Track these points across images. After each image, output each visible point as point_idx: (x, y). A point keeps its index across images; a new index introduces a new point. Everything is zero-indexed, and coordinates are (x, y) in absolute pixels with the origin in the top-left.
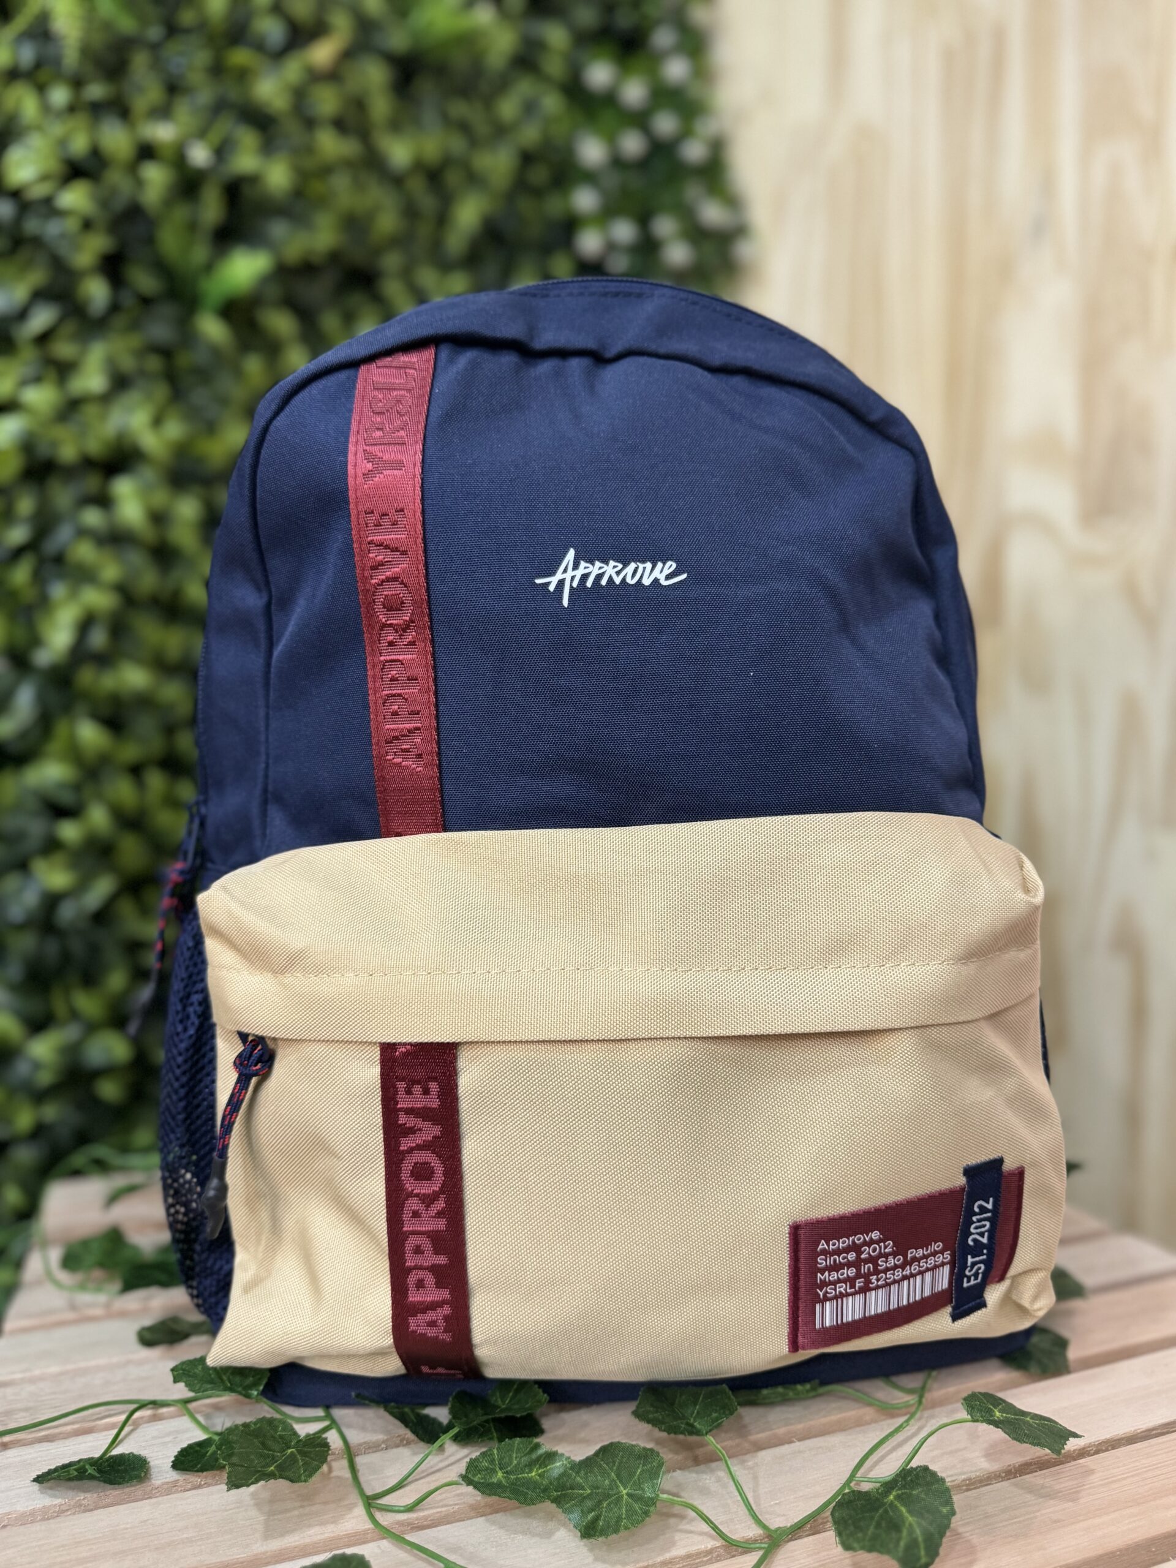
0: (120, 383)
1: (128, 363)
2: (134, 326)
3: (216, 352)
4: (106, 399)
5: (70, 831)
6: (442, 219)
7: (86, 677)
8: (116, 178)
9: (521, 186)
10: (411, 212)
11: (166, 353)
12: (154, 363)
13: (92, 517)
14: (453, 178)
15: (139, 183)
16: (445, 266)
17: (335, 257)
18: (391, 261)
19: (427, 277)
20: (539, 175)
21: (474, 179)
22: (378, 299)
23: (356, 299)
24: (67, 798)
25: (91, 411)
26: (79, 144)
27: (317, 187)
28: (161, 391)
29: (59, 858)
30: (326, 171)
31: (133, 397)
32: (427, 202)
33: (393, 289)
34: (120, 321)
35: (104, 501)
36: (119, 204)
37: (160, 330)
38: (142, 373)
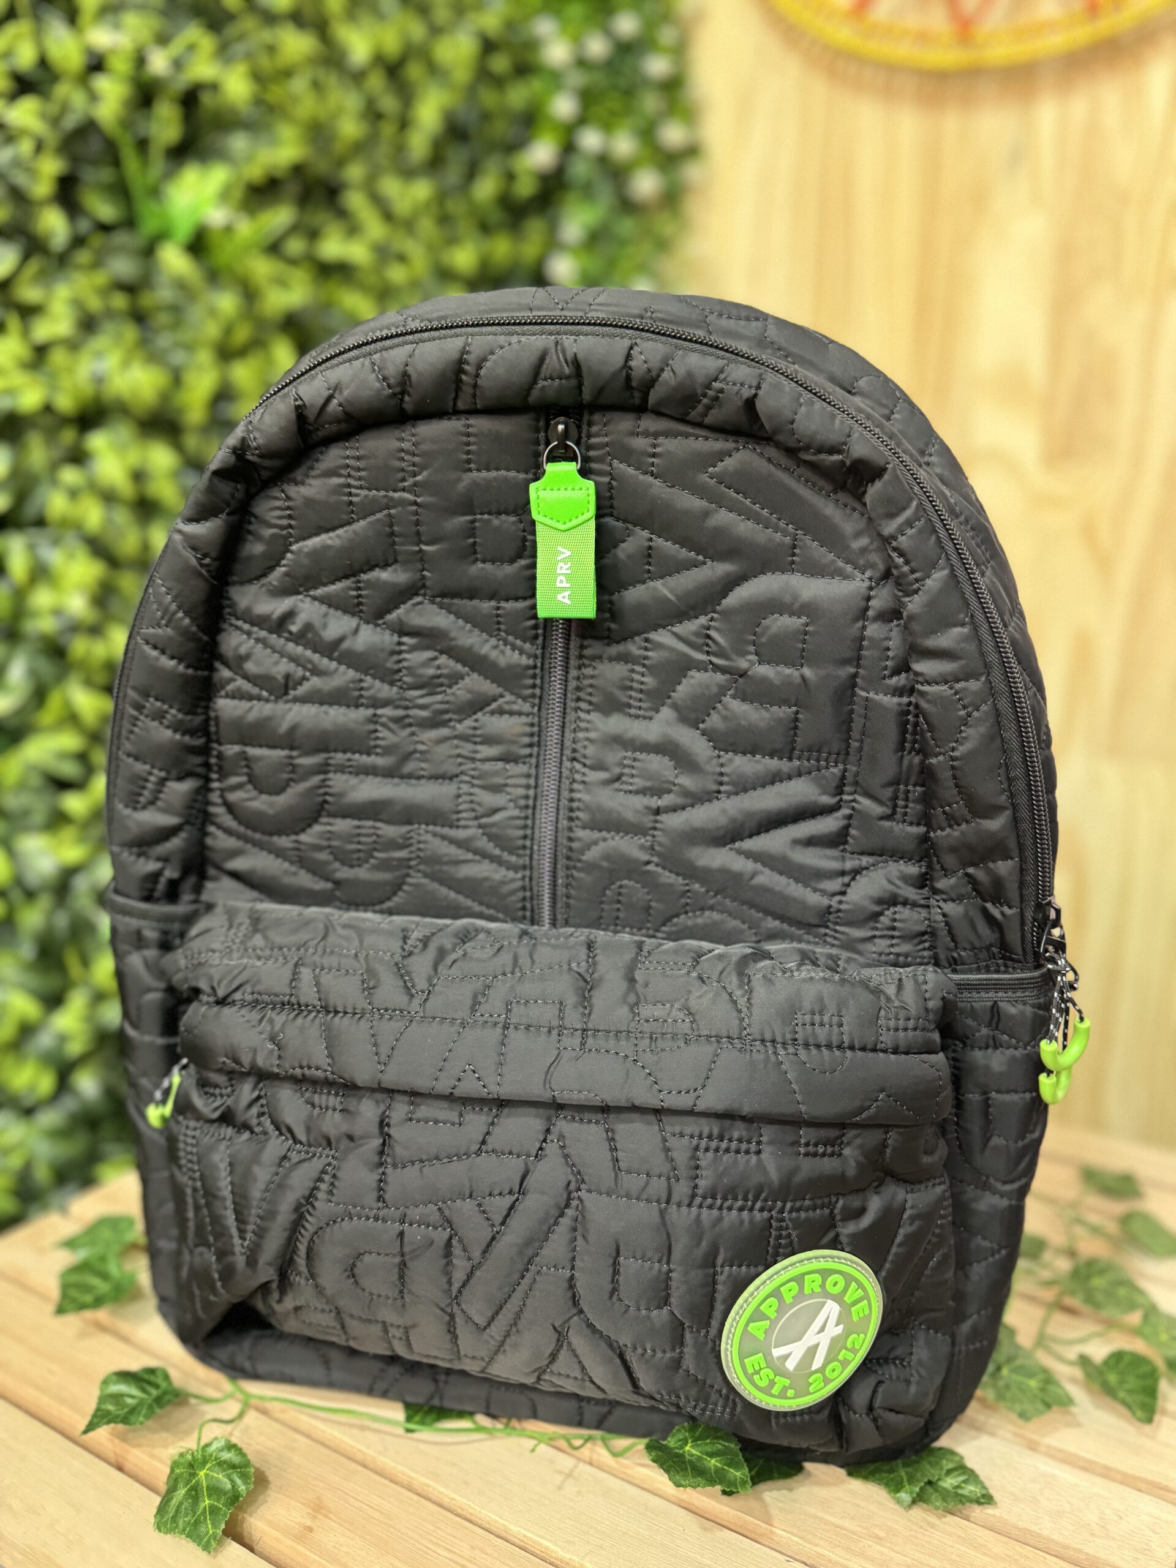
0: (88, 324)
1: (95, 304)
2: (97, 264)
3: (181, 285)
4: (73, 345)
5: (75, 804)
6: (404, 123)
7: (80, 647)
8: (63, 90)
9: (483, 75)
10: (373, 114)
11: (130, 289)
12: (120, 301)
13: (70, 475)
14: (414, 71)
15: (93, 97)
16: (408, 173)
17: (298, 170)
18: (355, 172)
19: (391, 187)
20: (500, 63)
21: (434, 69)
22: (342, 214)
23: (321, 217)
24: (69, 770)
25: (58, 357)
26: (26, 57)
27: (276, 93)
28: (130, 333)
29: (68, 833)
30: (287, 73)
31: (100, 342)
32: (389, 103)
33: (356, 201)
34: (83, 256)
35: (78, 457)
36: (70, 122)
37: (123, 267)
38: (110, 314)
